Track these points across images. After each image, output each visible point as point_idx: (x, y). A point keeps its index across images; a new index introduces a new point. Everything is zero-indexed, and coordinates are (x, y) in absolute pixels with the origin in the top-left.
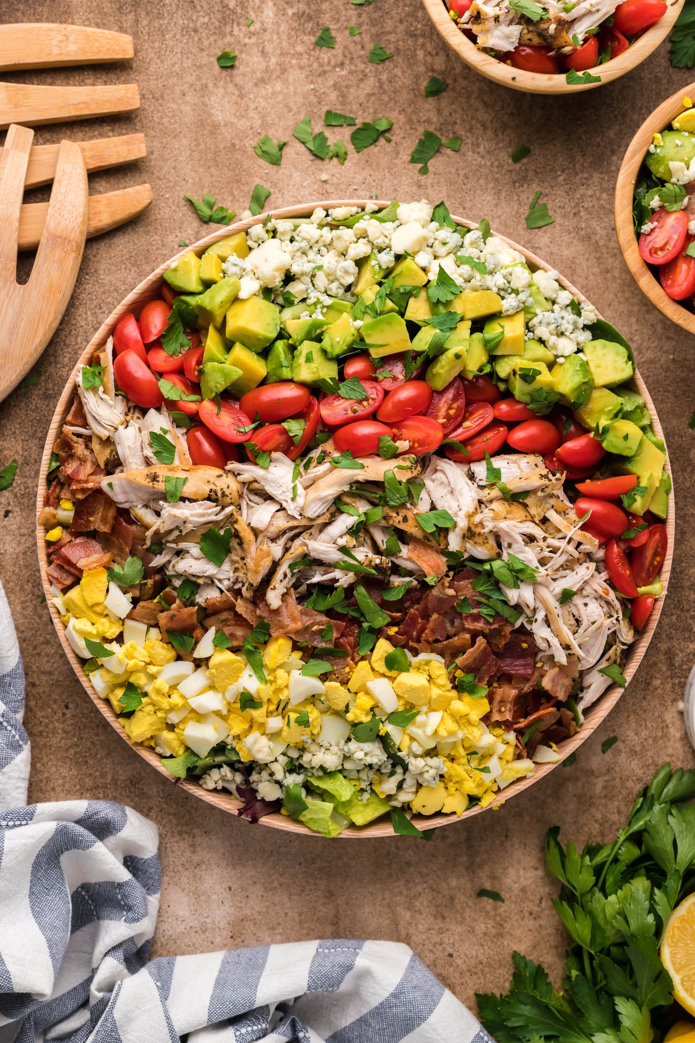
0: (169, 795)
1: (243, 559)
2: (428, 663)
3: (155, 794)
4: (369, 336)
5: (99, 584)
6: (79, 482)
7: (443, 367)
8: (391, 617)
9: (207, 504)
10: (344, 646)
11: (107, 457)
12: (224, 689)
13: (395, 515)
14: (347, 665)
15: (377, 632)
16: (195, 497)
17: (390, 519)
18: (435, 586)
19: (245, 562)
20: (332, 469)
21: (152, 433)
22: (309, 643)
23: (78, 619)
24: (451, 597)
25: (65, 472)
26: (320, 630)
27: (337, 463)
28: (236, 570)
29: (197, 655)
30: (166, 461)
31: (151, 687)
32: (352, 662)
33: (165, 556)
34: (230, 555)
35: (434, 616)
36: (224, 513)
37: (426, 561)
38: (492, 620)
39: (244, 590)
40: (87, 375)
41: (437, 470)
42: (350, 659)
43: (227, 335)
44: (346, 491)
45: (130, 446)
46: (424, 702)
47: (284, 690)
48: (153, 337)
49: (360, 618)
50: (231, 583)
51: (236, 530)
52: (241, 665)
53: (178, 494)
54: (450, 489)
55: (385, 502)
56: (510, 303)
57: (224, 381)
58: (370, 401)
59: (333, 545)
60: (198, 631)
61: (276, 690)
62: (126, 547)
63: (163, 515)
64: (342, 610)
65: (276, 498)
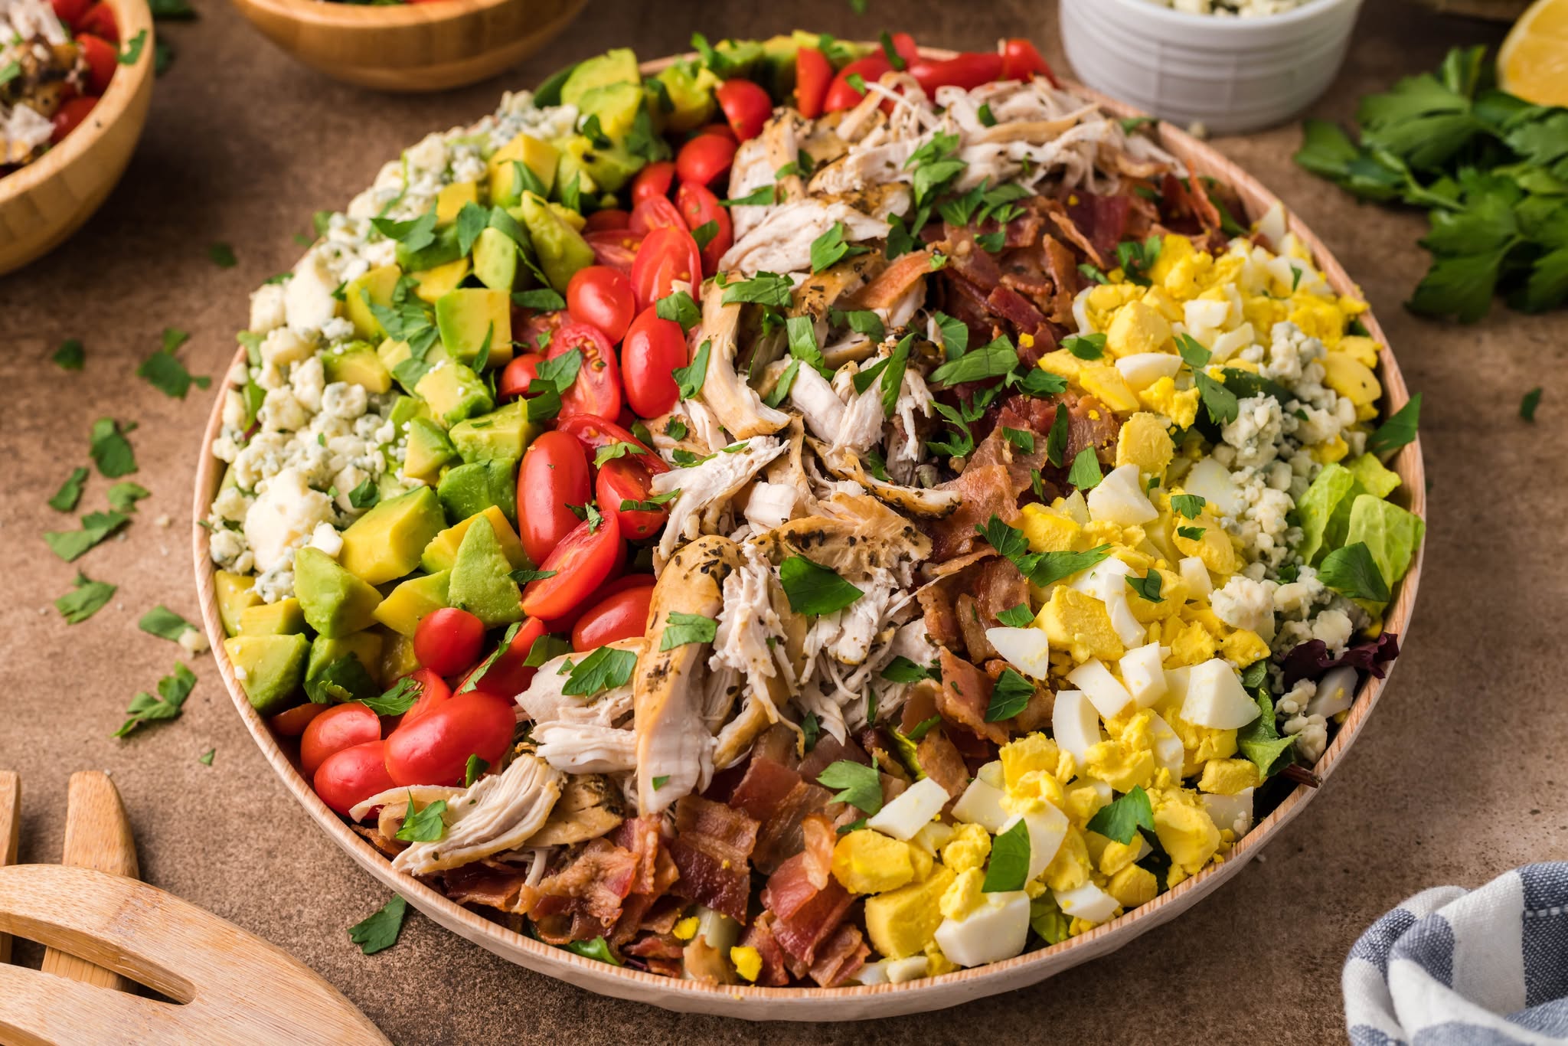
0: (1338, 902)
1: (852, 541)
2: (1090, 307)
3: (1335, 928)
4: (467, 344)
5: (868, 845)
6: (639, 873)
7: (552, 232)
8: (1000, 335)
9: (731, 584)
10: (1048, 419)
11: (597, 805)
12: (1117, 639)
13: (807, 301)
14: (1086, 416)
15: (1026, 366)
16: (713, 602)
17: (814, 308)
18: (948, 260)
19: (859, 539)
20: (702, 399)
21: (566, 690)
22: (1037, 475)
23: (941, 919)
24: (972, 251)
25: (615, 918)
26: (1013, 449)
27: (692, 391)
28: (874, 560)
29: (1040, 673)
30: (630, 668)
31: (1103, 781)
32: (1080, 403)
33: (828, 712)
34: (842, 572)
35: (1006, 280)
36: (753, 562)
37: (902, 275)
38: (1021, 210)
39: (916, 554)
40: (417, 834)
41: (738, 263)
42: (1073, 411)
43: (405, 572)
44: (749, 383)
45: (583, 737)
46: (1165, 321)
47: (1127, 530)
48: (372, 725)
49: (999, 389)
50: (899, 581)
51: (793, 537)
52: (1070, 591)
53: (700, 620)
54: (775, 244)
55: (781, 313)
56: (467, 170)
57: (490, 554)
58: (588, 345)
59: (850, 403)
60: (993, 667)
61: (1126, 541)
62: (796, 791)
63: (739, 660)
64: (979, 414)
65: (743, 482)
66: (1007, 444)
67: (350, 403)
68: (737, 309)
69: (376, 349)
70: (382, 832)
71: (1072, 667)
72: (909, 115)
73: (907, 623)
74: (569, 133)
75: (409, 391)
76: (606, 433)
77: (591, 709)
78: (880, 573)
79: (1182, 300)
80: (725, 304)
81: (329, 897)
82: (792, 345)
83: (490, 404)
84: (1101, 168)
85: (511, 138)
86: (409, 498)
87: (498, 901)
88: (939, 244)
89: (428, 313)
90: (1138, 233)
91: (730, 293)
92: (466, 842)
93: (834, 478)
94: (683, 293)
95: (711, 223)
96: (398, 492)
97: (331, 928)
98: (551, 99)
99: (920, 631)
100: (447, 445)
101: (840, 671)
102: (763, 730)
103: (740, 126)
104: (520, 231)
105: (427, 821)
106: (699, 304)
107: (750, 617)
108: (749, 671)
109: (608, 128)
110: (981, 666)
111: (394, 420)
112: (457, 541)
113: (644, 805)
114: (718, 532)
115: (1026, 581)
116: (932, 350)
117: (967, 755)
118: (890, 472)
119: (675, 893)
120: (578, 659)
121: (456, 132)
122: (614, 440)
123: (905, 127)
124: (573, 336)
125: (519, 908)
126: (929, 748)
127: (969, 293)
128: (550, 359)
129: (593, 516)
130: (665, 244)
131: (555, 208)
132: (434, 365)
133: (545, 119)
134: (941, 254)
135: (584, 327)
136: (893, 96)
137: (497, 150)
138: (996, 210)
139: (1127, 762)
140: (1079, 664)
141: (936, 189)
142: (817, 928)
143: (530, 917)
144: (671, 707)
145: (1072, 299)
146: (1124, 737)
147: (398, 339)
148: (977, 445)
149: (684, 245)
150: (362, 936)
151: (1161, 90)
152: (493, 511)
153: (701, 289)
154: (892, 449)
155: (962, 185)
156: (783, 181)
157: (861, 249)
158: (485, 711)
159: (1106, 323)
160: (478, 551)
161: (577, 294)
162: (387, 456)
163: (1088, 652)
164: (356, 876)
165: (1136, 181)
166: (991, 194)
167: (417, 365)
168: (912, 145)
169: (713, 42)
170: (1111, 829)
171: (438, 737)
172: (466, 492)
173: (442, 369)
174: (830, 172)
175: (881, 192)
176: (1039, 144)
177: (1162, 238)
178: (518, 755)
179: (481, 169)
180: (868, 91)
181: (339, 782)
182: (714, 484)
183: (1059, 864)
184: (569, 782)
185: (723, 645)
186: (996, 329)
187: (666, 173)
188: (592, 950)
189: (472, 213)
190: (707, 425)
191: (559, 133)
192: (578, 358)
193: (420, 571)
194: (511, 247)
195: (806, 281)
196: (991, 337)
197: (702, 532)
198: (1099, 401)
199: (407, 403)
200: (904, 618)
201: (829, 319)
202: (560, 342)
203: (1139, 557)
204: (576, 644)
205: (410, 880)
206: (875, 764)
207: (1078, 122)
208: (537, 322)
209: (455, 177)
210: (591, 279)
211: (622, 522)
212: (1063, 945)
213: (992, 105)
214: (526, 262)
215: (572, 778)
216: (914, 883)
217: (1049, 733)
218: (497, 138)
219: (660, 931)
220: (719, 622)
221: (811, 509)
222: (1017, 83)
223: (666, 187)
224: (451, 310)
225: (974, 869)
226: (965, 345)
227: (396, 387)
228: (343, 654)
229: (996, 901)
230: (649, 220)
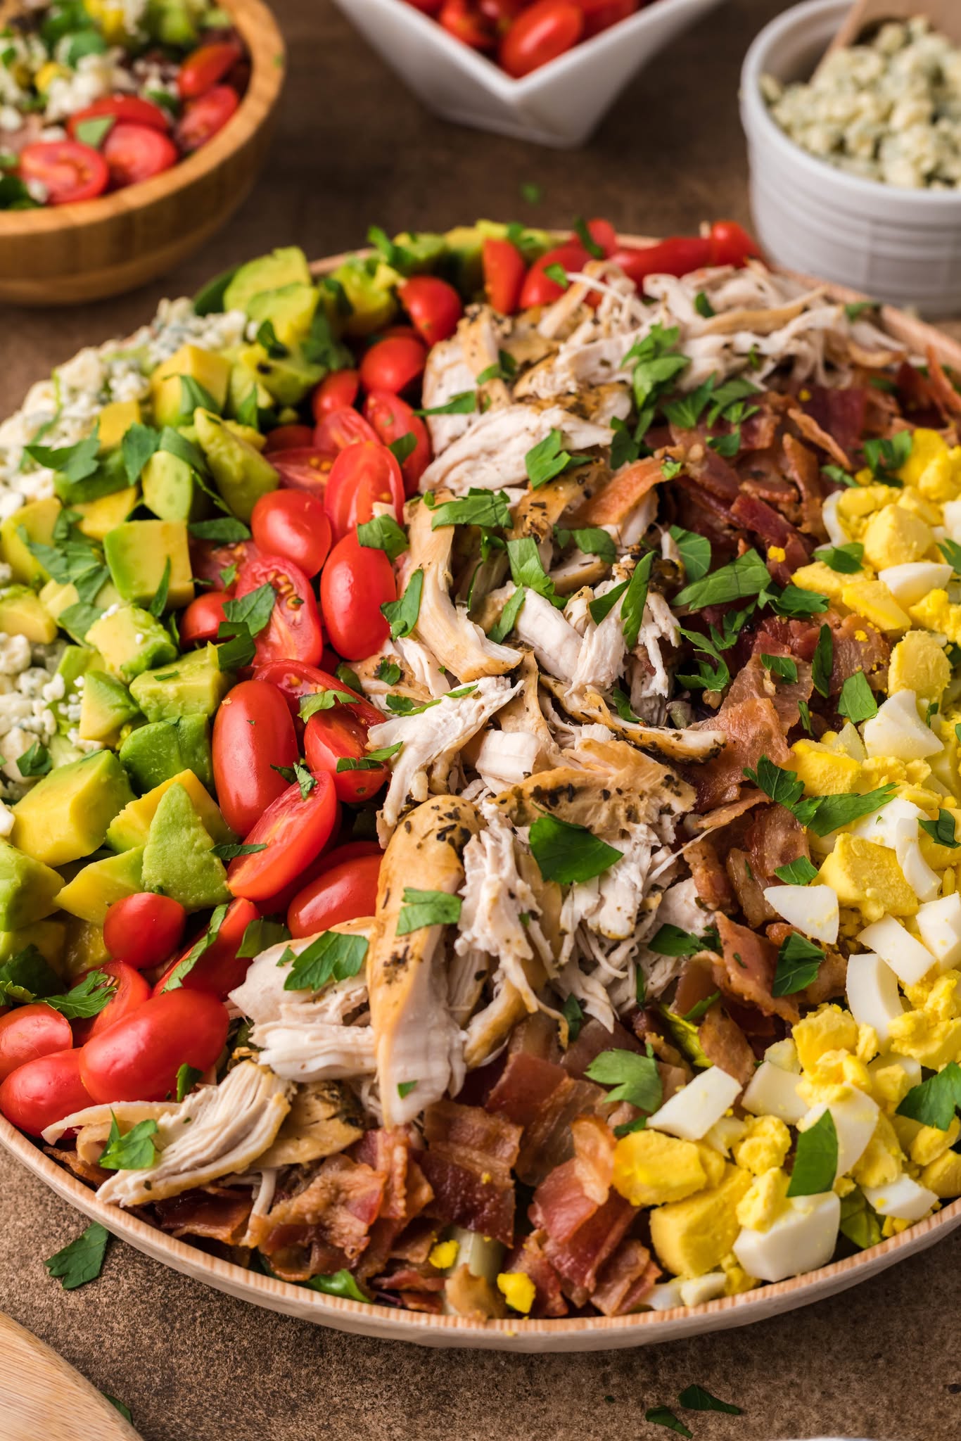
1: (606, 795)
2: (842, 513)
4: (143, 585)
5: (652, 1148)
6: (387, 1194)
7: (231, 454)
8: (746, 550)
9: (472, 852)
10: (810, 642)
11: (333, 1117)
12: (910, 891)
13: (528, 520)
14: (852, 638)
15: (778, 584)
16: (453, 875)
17: (537, 528)
18: (683, 467)
19: (613, 791)
20: (417, 637)
21: (290, 984)
22: (804, 707)
23: (738, 1229)
24: (706, 457)
25: (362, 1248)
26: (774, 679)
27: (405, 628)
28: (632, 816)
29: (829, 936)
30: (361, 955)
31: (910, 1057)
32: (845, 623)
33: (591, 993)
34: (596, 830)
35: (746, 487)
36: (495, 825)
37: (631, 486)
38: (754, 409)
39: (679, 806)
40: (125, 1160)
41: (442, 479)
42: (837, 632)
43: (88, 851)
44: (470, 616)
45: (314, 1039)
46: (925, 526)
47: (910, 766)
48: (62, 1031)
49: (751, 610)
50: (661, 837)
51: (539, 794)
52: (855, 839)
53: (442, 897)
54: (483, 457)
55: (500, 534)
56: (127, 388)
57: (189, 828)
58: (281, 580)
59: (587, 634)
60: (775, 931)
61: (911, 778)
62: (562, 1089)
63: (489, 941)
64: (731, 641)
65: (474, 731)
66: (767, 673)
67: (12, 656)
68: (450, 532)
69: (37, 594)
70: (82, 1155)
71: (861, 927)
72: (620, 307)
73: (672, 884)
74: (237, 342)
75: (78, 640)
76: (311, 680)
77: (318, 1005)
78: (640, 831)
79: (939, 501)
80: (437, 528)
81: (19, 1223)
82: (514, 570)
83: (173, 652)
84: (832, 359)
85: (174, 351)
86: (89, 763)
87: (223, 1234)
88: (669, 449)
89: (95, 551)
90: (877, 428)
91: (442, 515)
92: (182, 1168)
93: (576, 721)
94: (387, 517)
95: (408, 436)
96: (73, 757)
97: (25, 1260)
98: (212, 306)
99: (688, 895)
100: (127, 702)
101: (601, 946)
102: (519, 1019)
103: (430, 327)
104: (195, 454)
105: (135, 1144)
106: (406, 529)
107: (499, 892)
108: (502, 953)
109: (283, 334)
110: (761, 930)
111: (63, 675)
112: (149, 814)
113: (389, 1116)
114: (448, 791)
115: (804, 830)
116: (672, 570)
117: (752, 1034)
118: (636, 710)
119: (429, 1215)
120: (300, 947)
121: (110, 347)
122: (320, 688)
123: (617, 321)
124: (263, 570)
125: (248, 1240)
126: (711, 1030)
127: (707, 504)
128: (239, 598)
129: (304, 778)
130: (362, 461)
131: (230, 425)
132: (105, 610)
133: (210, 328)
134: (675, 461)
135: (274, 560)
136: (600, 287)
137: (158, 364)
138: (726, 409)
139: (937, 1034)
140: (870, 922)
141: (658, 387)
142: (596, 1246)
143: (262, 1250)
144: (414, 1001)
145: (821, 506)
146: (929, 1005)
147: (62, 581)
148: (733, 676)
149: (382, 462)
150: (61, 1267)
151: (872, 273)
152: (186, 775)
153: (406, 511)
154: (636, 684)
155: (686, 383)
156: (485, 386)
157: (583, 458)
158: (194, 1012)
159: (860, 531)
160: (173, 825)
161: (264, 523)
162: (58, 717)
163: (882, 909)
164: (49, 1198)
165: (871, 372)
166: (721, 392)
167: (86, 610)
168: (627, 341)
169: (391, 236)
170: (924, 1113)
171: (142, 1046)
172: (153, 755)
173: (115, 613)
174: (540, 373)
175: (598, 394)
176: (765, 334)
177: (911, 434)
178: (237, 1063)
179: (143, 386)
180: (571, 283)
181: (28, 1099)
182: (440, 734)
183: (869, 1158)
184: (299, 1091)
185: (469, 924)
186: (741, 543)
187: (349, 383)
188: (336, 1286)
189: (139, 435)
190: (426, 667)
191: (227, 343)
192: (270, 595)
193: (106, 850)
194: (186, 472)
195: (524, 497)
196: (737, 552)
197: (432, 792)
198: (866, 620)
199: (76, 654)
200: (669, 880)
201: (554, 540)
202: (248, 577)
203: (926, 796)
204: (293, 928)
205: (118, 1212)
206: (650, 1052)
207: (805, 309)
208: (219, 555)
209: (114, 396)
210: (280, 505)
211: (339, 783)
212: (878, 1249)
213: (709, 294)
214: (205, 489)
215: (301, 1087)
216: (706, 1190)
217: (845, 1006)
218: (157, 351)
219: (414, 1260)
220: (463, 898)
221: (555, 759)
222: (728, 269)
223: (352, 397)
224: (122, 547)
225: (776, 1170)
226: (708, 562)
227: (63, 636)
228: (22, 948)
229: (802, 1206)
230: (337, 435)
